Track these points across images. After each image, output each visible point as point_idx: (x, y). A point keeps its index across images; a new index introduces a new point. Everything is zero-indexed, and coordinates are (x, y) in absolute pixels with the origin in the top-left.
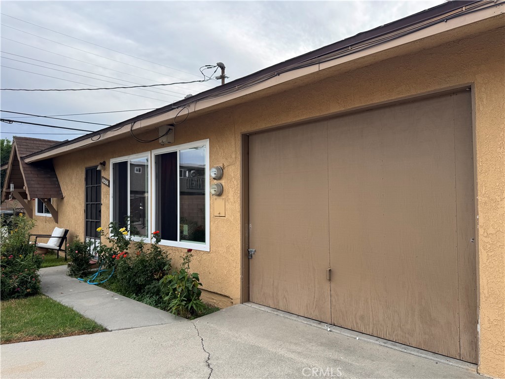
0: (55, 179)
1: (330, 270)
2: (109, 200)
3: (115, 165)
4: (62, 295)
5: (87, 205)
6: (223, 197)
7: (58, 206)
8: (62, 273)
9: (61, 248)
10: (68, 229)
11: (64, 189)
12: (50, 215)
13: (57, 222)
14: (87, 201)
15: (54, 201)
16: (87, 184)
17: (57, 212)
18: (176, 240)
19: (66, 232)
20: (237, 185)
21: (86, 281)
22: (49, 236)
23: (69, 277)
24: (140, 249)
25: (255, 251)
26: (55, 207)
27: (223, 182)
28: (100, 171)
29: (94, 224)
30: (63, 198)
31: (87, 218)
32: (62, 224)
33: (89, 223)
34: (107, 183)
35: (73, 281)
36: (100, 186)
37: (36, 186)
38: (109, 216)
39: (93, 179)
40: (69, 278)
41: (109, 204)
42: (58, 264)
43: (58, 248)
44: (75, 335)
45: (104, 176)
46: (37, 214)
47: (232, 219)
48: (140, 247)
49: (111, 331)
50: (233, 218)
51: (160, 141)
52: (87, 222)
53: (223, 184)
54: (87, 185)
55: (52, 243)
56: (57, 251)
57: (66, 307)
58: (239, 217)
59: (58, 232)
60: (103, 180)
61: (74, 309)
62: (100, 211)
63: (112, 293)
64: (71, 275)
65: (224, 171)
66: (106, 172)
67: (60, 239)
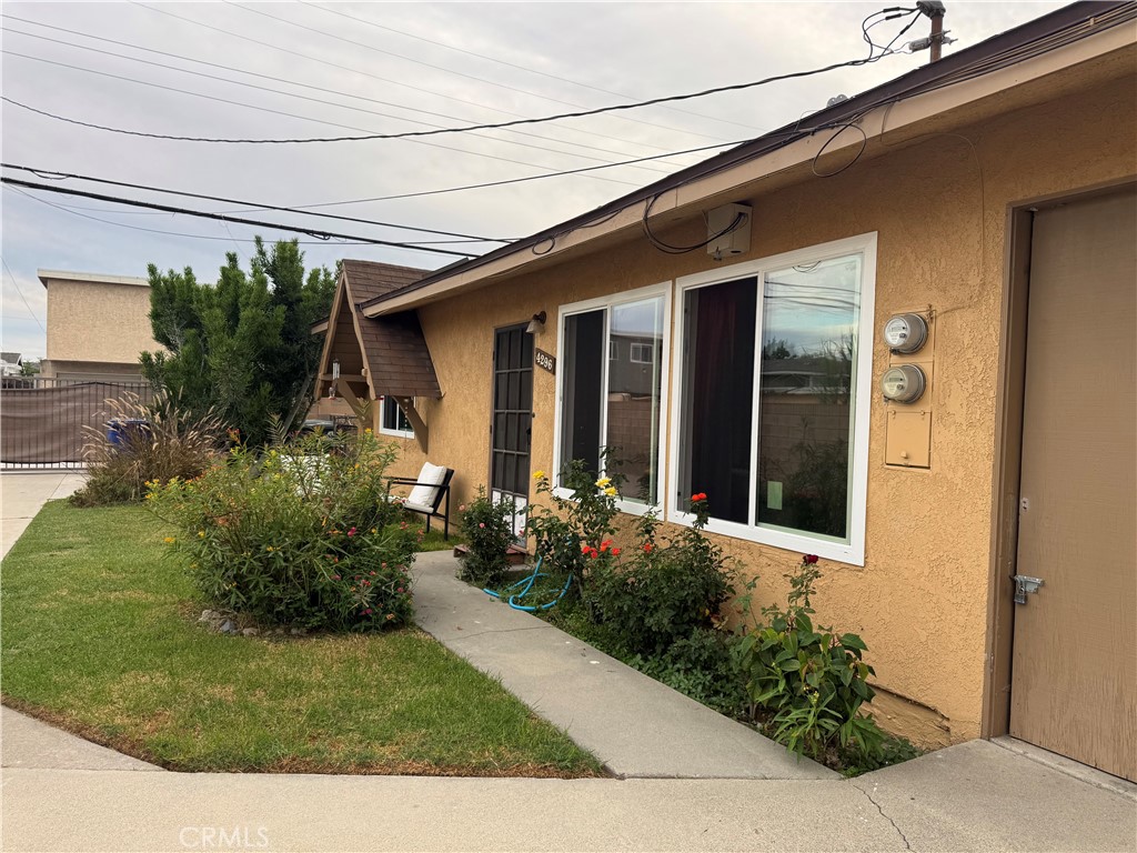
0: (424, 355)
2: (554, 407)
3: (569, 319)
4: (460, 633)
5: (496, 416)
6: (927, 405)
7: (428, 414)
8: (442, 569)
9: (438, 512)
10: (451, 468)
11: (445, 378)
12: (411, 435)
13: (426, 450)
14: (496, 406)
15: (420, 404)
16: (497, 367)
17: (427, 428)
18: (745, 521)
19: (449, 474)
20: (984, 371)
21: (505, 600)
22: (413, 482)
23: (464, 584)
24: (647, 536)
25: (1043, 584)
26: (422, 415)
27: (924, 361)
28: (531, 335)
29: (512, 462)
30: (440, 398)
31: (495, 446)
32: (436, 457)
33: (500, 458)
34: (549, 364)
35: (475, 594)
36: (530, 373)
37: (387, 368)
38: (552, 443)
39: (514, 355)
40: (464, 588)
41: (553, 415)
42: (431, 547)
43: (431, 510)
45: (543, 348)
46: (383, 431)
47: (957, 477)
48: (648, 532)
49: (622, 778)
50: (961, 473)
51: (711, 249)
52: (495, 454)
53: (927, 368)
54: (497, 369)
55: (419, 498)
56: (426, 516)
57: (484, 677)
58: (990, 471)
59: (431, 473)
60: (539, 358)
61: (505, 685)
62: (529, 432)
63: (580, 644)
64: (466, 579)
65: (932, 327)
66: (548, 338)
67: (436, 491)
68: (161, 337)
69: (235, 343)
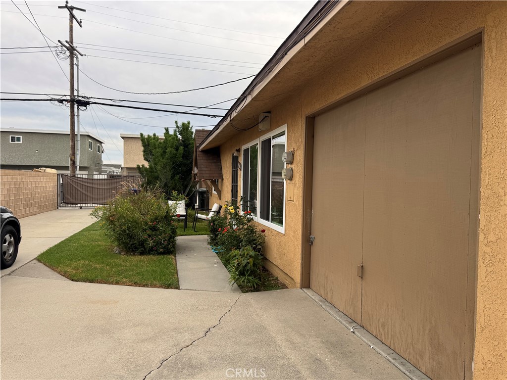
0: (219, 164)
1: (362, 266)
2: (241, 182)
3: (244, 151)
4: (185, 257)
5: (233, 186)
6: (293, 182)
7: (221, 186)
10: (221, 205)
13: (220, 199)
14: (233, 182)
16: (233, 168)
17: (220, 191)
18: (269, 221)
19: (220, 208)
20: (301, 170)
21: (213, 249)
23: (207, 244)
25: (315, 238)
27: (293, 166)
30: (223, 180)
31: (232, 197)
32: (222, 201)
35: (206, 247)
36: (237, 171)
41: (241, 185)
44: (157, 287)
45: (240, 162)
46: (214, 192)
47: (297, 204)
49: (180, 289)
52: (232, 200)
58: (301, 202)
59: (216, 207)
60: (239, 165)
62: (237, 192)
63: (218, 261)
65: (294, 155)
66: (240, 157)
68: (146, 159)
69: (165, 161)
